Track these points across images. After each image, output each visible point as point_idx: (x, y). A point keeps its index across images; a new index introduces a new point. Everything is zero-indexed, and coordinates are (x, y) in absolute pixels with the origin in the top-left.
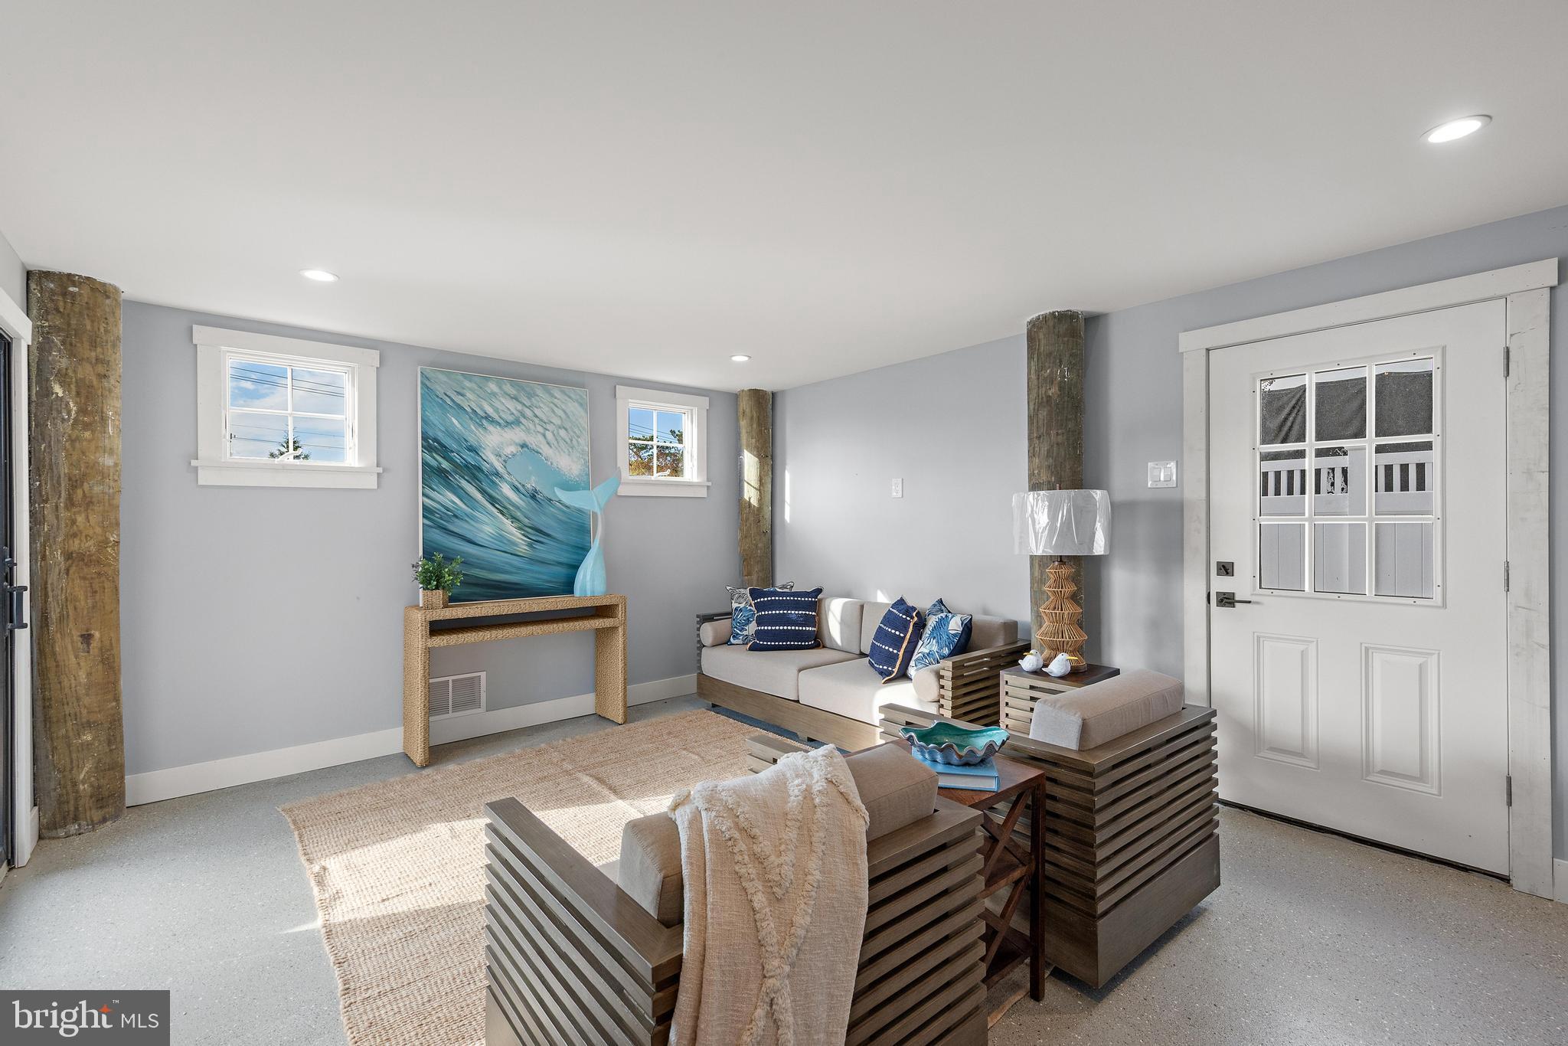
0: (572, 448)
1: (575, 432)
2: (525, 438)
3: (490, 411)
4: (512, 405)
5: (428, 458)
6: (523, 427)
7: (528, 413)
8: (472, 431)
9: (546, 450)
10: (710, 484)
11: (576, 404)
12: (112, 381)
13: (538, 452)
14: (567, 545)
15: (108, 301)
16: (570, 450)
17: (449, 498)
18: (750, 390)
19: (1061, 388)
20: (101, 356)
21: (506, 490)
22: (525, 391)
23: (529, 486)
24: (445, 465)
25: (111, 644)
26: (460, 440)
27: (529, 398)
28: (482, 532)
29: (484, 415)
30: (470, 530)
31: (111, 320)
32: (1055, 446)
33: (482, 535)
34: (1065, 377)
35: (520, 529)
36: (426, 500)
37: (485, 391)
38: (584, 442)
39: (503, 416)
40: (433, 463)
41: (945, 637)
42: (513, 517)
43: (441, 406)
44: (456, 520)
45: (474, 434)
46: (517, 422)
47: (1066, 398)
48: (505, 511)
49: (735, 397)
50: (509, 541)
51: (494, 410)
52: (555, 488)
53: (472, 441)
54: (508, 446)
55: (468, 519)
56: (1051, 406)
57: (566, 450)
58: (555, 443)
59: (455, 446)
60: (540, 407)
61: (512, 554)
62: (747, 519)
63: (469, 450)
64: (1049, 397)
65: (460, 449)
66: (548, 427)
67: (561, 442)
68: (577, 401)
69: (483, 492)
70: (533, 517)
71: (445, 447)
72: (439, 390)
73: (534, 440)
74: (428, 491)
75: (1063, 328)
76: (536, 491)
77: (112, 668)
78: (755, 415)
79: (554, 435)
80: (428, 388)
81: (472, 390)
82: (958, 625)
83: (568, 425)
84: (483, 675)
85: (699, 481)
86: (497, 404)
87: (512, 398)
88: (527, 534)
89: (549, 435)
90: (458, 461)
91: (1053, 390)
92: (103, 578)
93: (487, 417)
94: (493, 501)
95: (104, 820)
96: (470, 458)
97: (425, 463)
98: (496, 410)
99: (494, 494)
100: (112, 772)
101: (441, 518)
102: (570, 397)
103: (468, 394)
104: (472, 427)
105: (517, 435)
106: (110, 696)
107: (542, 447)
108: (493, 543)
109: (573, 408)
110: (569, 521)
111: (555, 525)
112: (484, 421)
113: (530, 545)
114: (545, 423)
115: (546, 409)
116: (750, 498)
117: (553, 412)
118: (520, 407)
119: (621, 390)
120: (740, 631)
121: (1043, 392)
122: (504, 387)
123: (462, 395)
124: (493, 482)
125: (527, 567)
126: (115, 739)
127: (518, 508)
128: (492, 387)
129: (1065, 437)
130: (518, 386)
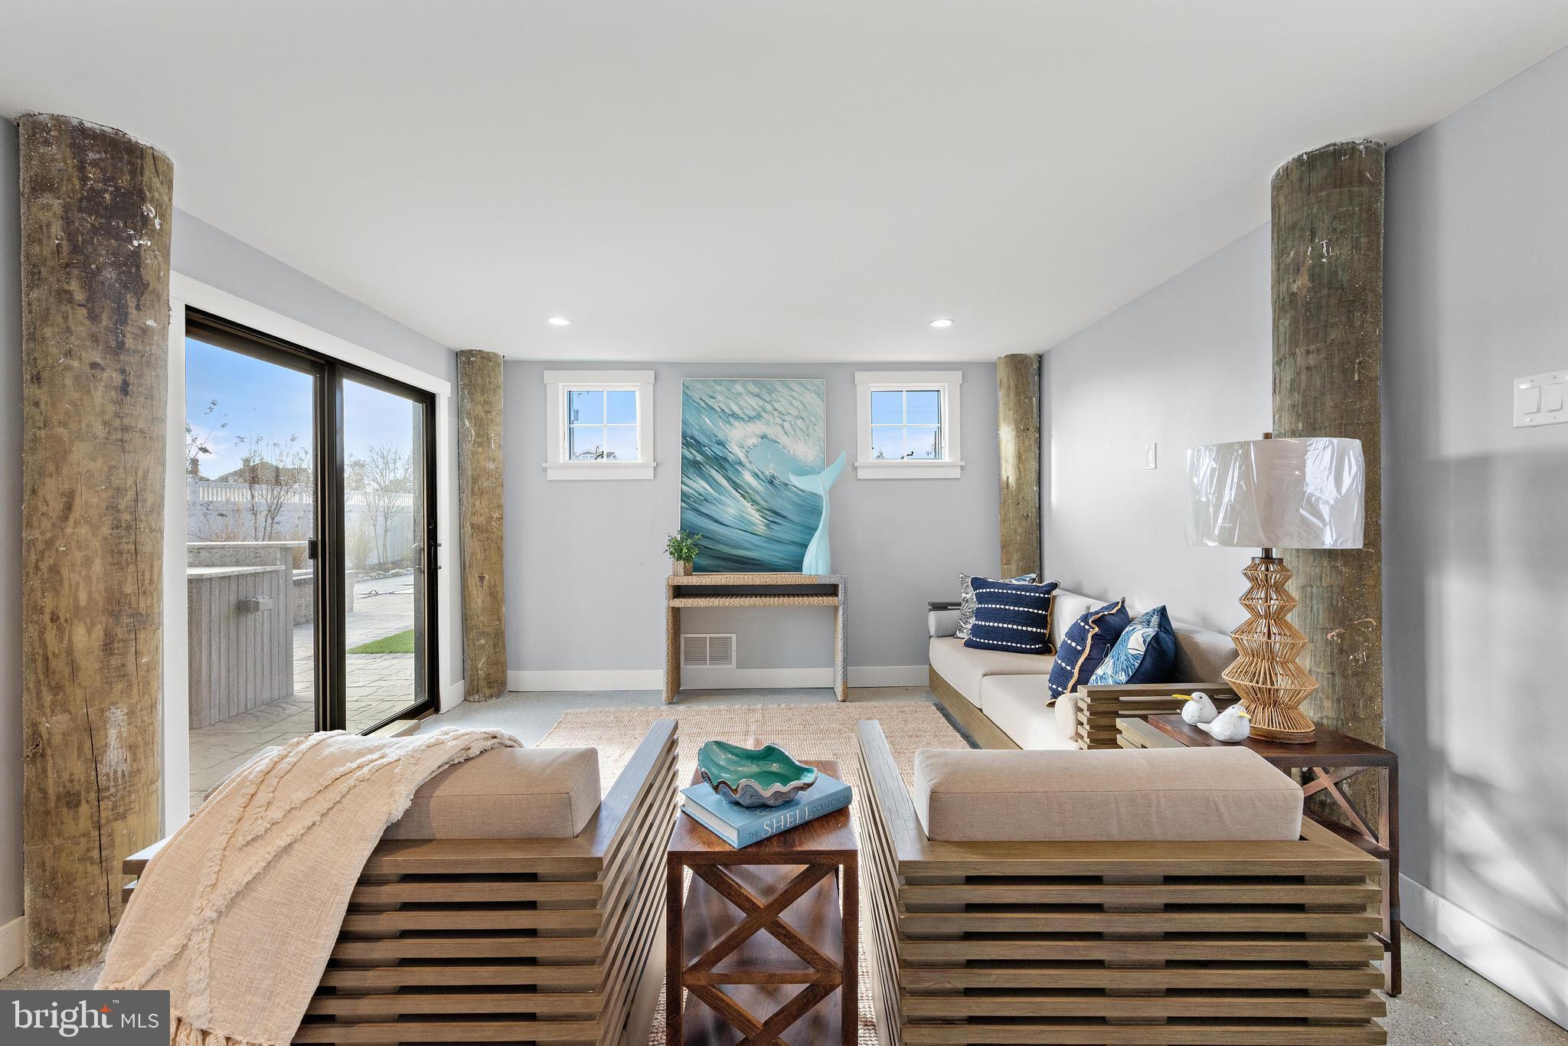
0: (808, 436)
1: (811, 421)
2: (766, 431)
3: (736, 409)
4: (754, 402)
5: (687, 453)
6: (763, 420)
7: (768, 407)
8: (721, 428)
9: (783, 439)
10: (963, 464)
11: (813, 394)
12: (494, 414)
13: (776, 442)
14: (801, 525)
15: (490, 364)
16: (807, 438)
17: (700, 485)
18: (1006, 356)
19: (1313, 277)
20: (487, 399)
21: (748, 477)
22: (766, 388)
23: (767, 473)
24: (699, 457)
25: (495, 584)
26: (711, 435)
27: (768, 393)
28: (729, 514)
29: (730, 413)
30: (717, 512)
31: (492, 375)
32: (1304, 371)
33: (727, 516)
34: (1322, 256)
35: (758, 511)
36: (684, 487)
37: (732, 393)
38: (820, 431)
39: (747, 412)
40: (690, 456)
41: (1123, 658)
42: (753, 501)
43: (696, 409)
44: (706, 503)
45: (722, 430)
46: (759, 416)
47: (1325, 291)
48: (746, 495)
49: (991, 366)
50: (749, 521)
51: (739, 408)
52: (790, 474)
53: (721, 436)
54: (750, 438)
55: (715, 502)
56: (1295, 309)
57: (802, 438)
58: (793, 432)
59: (706, 441)
60: (779, 401)
61: (751, 533)
62: (1005, 501)
63: (718, 444)
64: (1294, 294)
65: (710, 443)
66: (786, 418)
67: (798, 431)
68: (814, 392)
69: (728, 479)
70: (770, 501)
71: (699, 443)
72: (696, 396)
73: (773, 432)
74: (686, 480)
75: (1317, 177)
76: (773, 477)
77: (496, 599)
78: (1012, 384)
79: (791, 425)
80: (687, 395)
81: (721, 393)
82: (1138, 642)
83: (804, 414)
84: (734, 636)
85: (951, 461)
86: (742, 403)
87: (755, 395)
88: (765, 516)
89: (787, 426)
90: (709, 454)
91: (1299, 283)
92: (490, 541)
93: (734, 415)
94: (736, 486)
95: (491, 696)
96: (718, 451)
97: (684, 457)
98: (741, 408)
99: (738, 481)
100: (496, 666)
101: (695, 502)
102: (807, 389)
103: (718, 397)
104: (721, 424)
105: (758, 428)
106: (495, 617)
107: (780, 437)
108: (736, 523)
109: (811, 399)
110: (804, 504)
111: (790, 506)
112: (731, 419)
113: (767, 526)
114: (783, 415)
115: (784, 402)
116: (1007, 478)
117: (791, 404)
118: (761, 403)
119: (860, 376)
120: (964, 624)
121: (1285, 289)
122: (748, 387)
123: (714, 398)
124: (737, 470)
125: (766, 545)
126: (498, 645)
127: (757, 492)
128: (739, 388)
129: (1323, 355)
130: (759, 383)
